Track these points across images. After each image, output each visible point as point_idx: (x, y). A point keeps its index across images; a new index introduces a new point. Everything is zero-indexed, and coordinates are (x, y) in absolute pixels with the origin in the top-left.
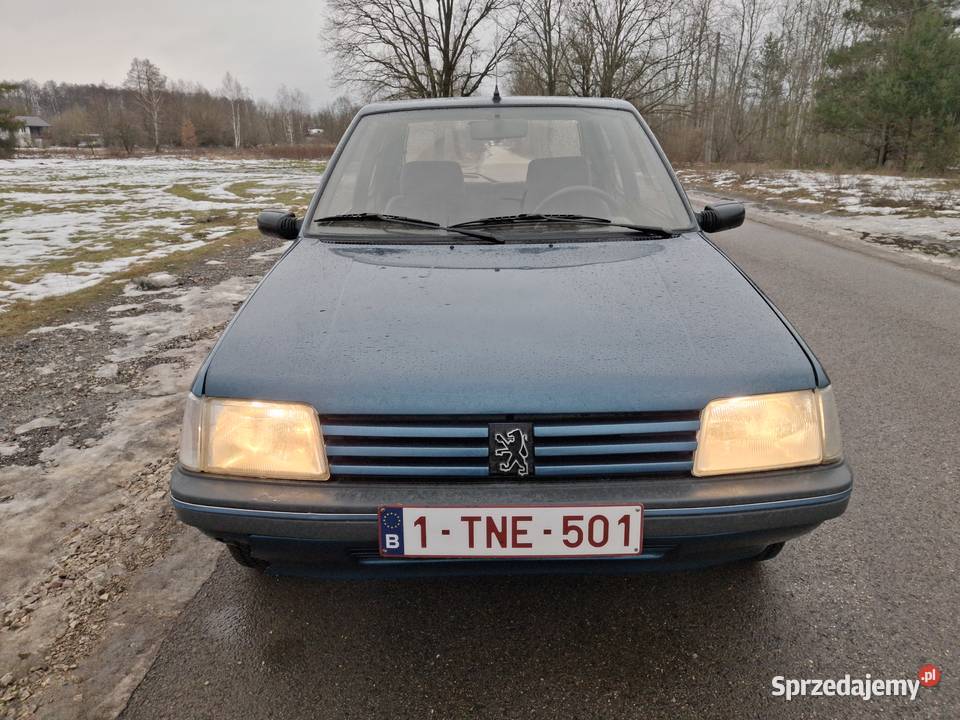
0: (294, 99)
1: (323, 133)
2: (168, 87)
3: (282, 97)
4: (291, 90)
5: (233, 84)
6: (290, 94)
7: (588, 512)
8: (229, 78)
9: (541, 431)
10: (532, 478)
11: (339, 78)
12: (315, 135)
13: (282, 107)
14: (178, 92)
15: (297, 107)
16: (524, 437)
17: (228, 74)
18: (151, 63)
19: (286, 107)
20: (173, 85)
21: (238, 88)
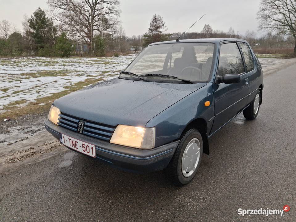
0: (251, 34)
1: (260, 45)
2: (213, 32)
3: (247, 34)
4: (250, 31)
5: (232, 30)
6: (250, 33)
7: (86, 144)
8: (231, 28)
9: (86, 124)
10: (82, 134)
11: (261, 27)
12: (257, 46)
13: (247, 37)
14: (216, 33)
15: (252, 37)
16: (83, 124)
17: (231, 27)
18: (210, 25)
19: (248, 37)
20: (215, 31)
21: (233, 32)
